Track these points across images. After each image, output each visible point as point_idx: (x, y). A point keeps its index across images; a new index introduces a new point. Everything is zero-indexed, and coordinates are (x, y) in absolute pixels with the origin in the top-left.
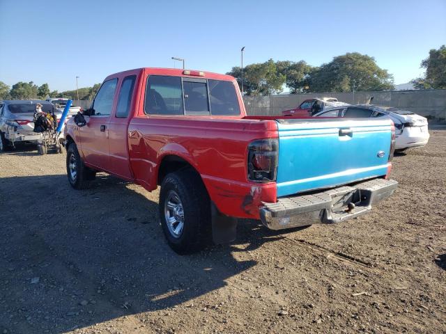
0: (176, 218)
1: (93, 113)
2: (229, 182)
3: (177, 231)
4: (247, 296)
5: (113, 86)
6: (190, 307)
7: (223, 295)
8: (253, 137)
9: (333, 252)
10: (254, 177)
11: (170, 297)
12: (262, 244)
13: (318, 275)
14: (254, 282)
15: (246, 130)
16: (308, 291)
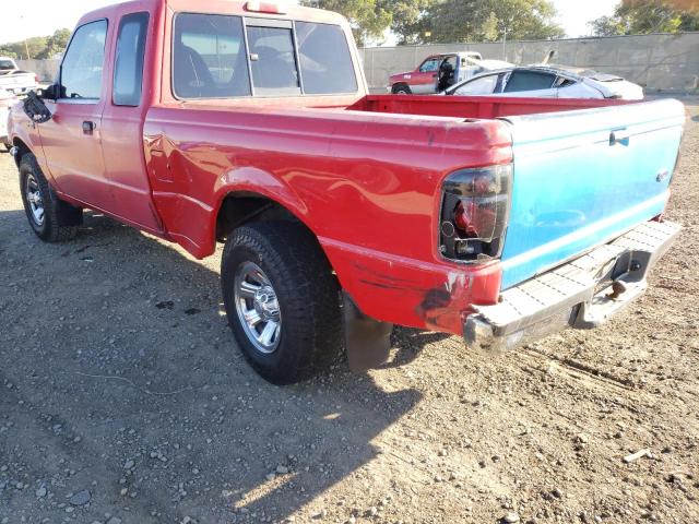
0: (261, 312)
1: (63, 96)
2: (391, 259)
3: (264, 338)
4: (426, 477)
5: (99, 37)
6: (319, 517)
7: (379, 480)
8: (459, 163)
9: (556, 358)
10: (453, 253)
11: (274, 492)
12: (421, 348)
13: (545, 413)
14: (431, 440)
15: (434, 145)
16: (539, 455)
